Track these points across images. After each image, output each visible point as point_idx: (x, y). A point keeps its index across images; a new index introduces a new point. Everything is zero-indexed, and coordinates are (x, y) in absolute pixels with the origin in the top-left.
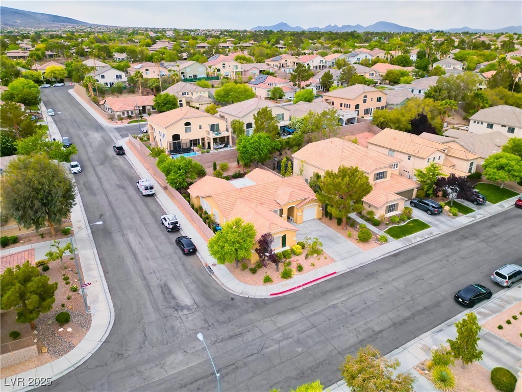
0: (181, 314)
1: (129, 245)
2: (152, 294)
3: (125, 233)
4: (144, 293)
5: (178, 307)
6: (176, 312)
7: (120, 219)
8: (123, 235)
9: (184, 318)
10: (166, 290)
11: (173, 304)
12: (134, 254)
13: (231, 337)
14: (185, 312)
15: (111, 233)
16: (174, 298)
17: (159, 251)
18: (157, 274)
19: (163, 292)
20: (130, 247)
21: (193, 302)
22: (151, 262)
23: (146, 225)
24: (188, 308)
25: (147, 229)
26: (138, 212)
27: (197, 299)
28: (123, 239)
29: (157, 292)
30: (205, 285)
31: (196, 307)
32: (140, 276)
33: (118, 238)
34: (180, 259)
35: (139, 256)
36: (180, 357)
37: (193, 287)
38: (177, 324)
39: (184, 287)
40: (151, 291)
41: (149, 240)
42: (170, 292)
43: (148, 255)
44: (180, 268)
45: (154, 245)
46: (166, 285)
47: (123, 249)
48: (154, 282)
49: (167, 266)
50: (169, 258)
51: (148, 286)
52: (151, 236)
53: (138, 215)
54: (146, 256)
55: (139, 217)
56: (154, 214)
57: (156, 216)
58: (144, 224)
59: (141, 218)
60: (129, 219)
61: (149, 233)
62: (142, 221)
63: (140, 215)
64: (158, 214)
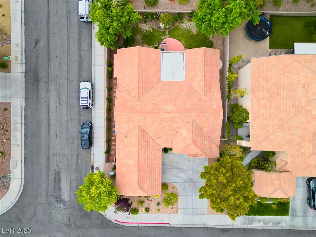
0: (58, 205)
2: (48, 177)
3: (49, 88)
4: (44, 174)
5: (59, 199)
6: (56, 203)
7: (50, 59)
8: (47, 90)
9: (58, 210)
10: (58, 179)
11: (57, 194)
12: (49, 125)
14: (61, 205)
15: (39, 81)
16: (60, 189)
17: (67, 129)
18: (57, 158)
19: (55, 179)
20: (49, 112)
21: (69, 199)
22: (57, 142)
23: (69, 80)
24: (64, 203)
25: (68, 89)
26: (69, 52)
27: (72, 197)
29: (52, 177)
31: (69, 204)
32: (46, 154)
33: (43, 93)
35: (52, 127)
38: (54, 213)
39: (69, 182)
40: (48, 174)
41: (64, 107)
42: (59, 182)
44: (74, 159)
46: (59, 173)
47: (44, 108)
48: (53, 167)
49: (66, 152)
50: (71, 143)
51: (48, 168)
52: (67, 103)
53: (68, 58)
54: (57, 131)
55: (67, 63)
56: (81, 63)
57: (82, 69)
58: (68, 80)
59: (69, 65)
60: (57, 63)
61: (68, 98)
62: (68, 73)
63: (68, 59)
64: (85, 65)
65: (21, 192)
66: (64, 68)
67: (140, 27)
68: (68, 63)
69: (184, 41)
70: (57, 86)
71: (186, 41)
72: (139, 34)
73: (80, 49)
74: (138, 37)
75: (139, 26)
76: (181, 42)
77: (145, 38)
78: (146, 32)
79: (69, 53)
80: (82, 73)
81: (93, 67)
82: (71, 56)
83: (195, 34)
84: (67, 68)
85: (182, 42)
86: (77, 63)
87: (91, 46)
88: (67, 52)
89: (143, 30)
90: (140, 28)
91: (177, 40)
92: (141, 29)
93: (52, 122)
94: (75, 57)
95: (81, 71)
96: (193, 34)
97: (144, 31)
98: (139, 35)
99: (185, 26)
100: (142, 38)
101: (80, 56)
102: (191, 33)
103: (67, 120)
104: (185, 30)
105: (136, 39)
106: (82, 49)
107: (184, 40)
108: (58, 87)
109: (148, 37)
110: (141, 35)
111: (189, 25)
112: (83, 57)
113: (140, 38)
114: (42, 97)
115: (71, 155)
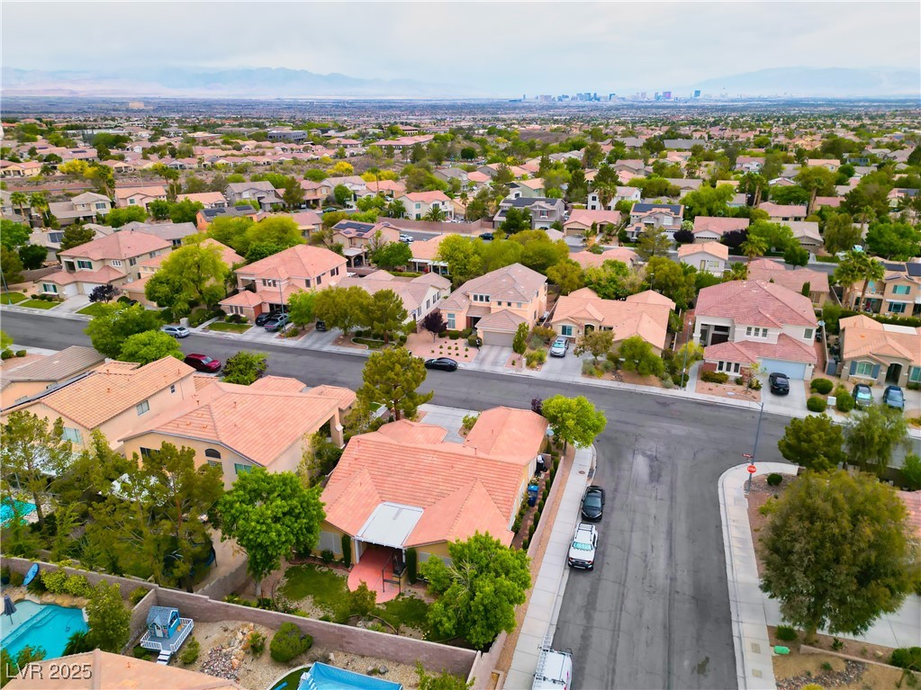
0: (654, 454)
1: (671, 555)
2: (672, 480)
4: (679, 483)
5: (653, 459)
6: (657, 456)
7: (665, 627)
8: (673, 579)
9: (654, 450)
10: (655, 476)
11: (656, 463)
12: (670, 534)
13: (627, 423)
14: (649, 453)
15: (693, 598)
16: (651, 467)
17: (632, 522)
18: (654, 495)
19: (659, 476)
20: (670, 549)
21: (636, 456)
22: (653, 511)
23: (622, 583)
24: (644, 454)
25: (624, 571)
26: (616, 630)
27: (630, 457)
28: (676, 570)
29: (666, 478)
30: (611, 462)
31: (636, 452)
32: (676, 502)
33: (684, 578)
34: (614, 498)
35: (664, 528)
36: (674, 432)
37: (625, 466)
38: (662, 449)
39: (634, 470)
40: (672, 482)
41: (637, 546)
42: (651, 474)
43: (651, 523)
44: (622, 488)
45: (633, 534)
46: (652, 481)
47: (682, 555)
48: (663, 490)
49: (637, 498)
50: (627, 506)
51: (672, 487)
52: (629, 552)
53: (620, 619)
54: (654, 523)
55: (623, 613)
56: (588, 604)
57: (589, 595)
58: (624, 585)
59: (619, 607)
60: (646, 616)
61: (627, 560)
62: (623, 595)
63: (618, 616)
64: (580, 600)
65: (722, 475)
66: (630, 604)
68: (621, 610)
70: (650, 580)
71: (337, 589)
73: (588, 629)
76: (349, 591)
78: (416, 626)
79: (615, 626)
80: (589, 590)
81: (562, 593)
82: (612, 621)
83: (309, 596)
84: (623, 602)
85: (346, 589)
86: (598, 606)
87: (557, 628)
88: (619, 631)
89: (422, 632)
93: (663, 536)
94: (601, 618)
97: (419, 629)
101: (589, 617)
103: (632, 531)
106: (582, 628)
107: (341, 592)
108: (648, 577)
112: (582, 614)
114: (685, 573)
115: (628, 493)
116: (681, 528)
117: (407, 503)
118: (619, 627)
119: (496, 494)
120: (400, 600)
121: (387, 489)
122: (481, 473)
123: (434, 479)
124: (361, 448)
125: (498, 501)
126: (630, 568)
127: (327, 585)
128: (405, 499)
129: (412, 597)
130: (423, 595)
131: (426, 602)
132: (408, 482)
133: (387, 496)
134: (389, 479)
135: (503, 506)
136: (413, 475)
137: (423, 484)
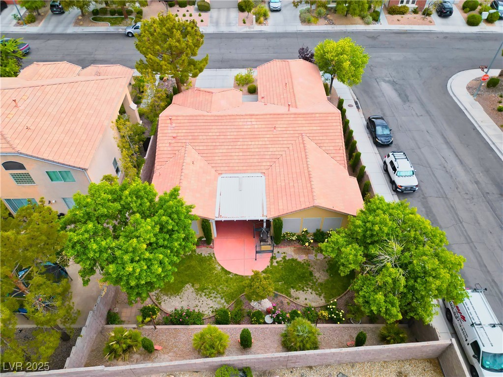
0: (391, 79)
1: (461, 162)
2: (417, 98)
3: (476, 185)
4: (425, 100)
5: (393, 83)
6: (395, 81)
9: (389, 76)
10: (405, 98)
11: (397, 86)
12: (447, 143)
14: (387, 79)
15: (501, 195)
16: (396, 90)
17: (414, 139)
18: (414, 113)
19: (407, 96)
20: (457, 156)
21: (380, 83)
22: (423, 127)
23: (445, 197)
24: (384, 81)
26: (469, 242)
27: (375, 84)
28: (474, 174)
29: (412, 97)
30: (366, 92)
31: (377, 80)
32: (433, 115)
33: (483, 179)
35: (441, 140)
36: (394, 58)
37: (377, 93)
38: (394, 74)
39: (385, 95)
40: (419, 100)
41: (432, 161)
42: (400, 95)
43: (428, 137)
44: (388, 113)
45: (422, 150)
46: (404, 102)
47: (469, 161)
48: (416, 107)
49: (404, 118)
50: (401, 127)
51: (422, 104)
52: (430, 167)
53: (466, 231)
54: (430, 136)
55: (464, 224)
57: (427, 215)
58: (447, 198)
59: (457, 219)
60: (482, 222)
61: (434, 174)
62: (452, 207)
63: (462, 228)
65: (448, 86)
66: (463, 215)
67: (322, 297)
68: (461, 223)
69: (214, 269)
70: (463, 188)
71: (210, 270)
72: (321, 284)
74: (322, 277)
75: (324, 301)
76: (223, 269)
77: (304, 273)
78: (305, 288)
79: (466, 238)
80: (423, 209)
82: (461, 234)
83: (187, 285)
84: (457, 214)
85: (220, 268)
86: (441, 223)
88: (472, 242)
89: (313, 292)
90: (320, 295)
91: (230, 273)
92: (317, 294)
93: (444, 146)
94: (450, 234)
95: (426, 211)
96: (193, 286)
97: (310, 291)
98: (319, 281)
99: (209, 302)
100: (311, 274)
102: (197, 286)
103: (419, 148)
104: (210, 293)
105: (325, 273)
107: (216, 272)
108: (459, 186)
109: (299, 276)
110: (315, 280)
111: (199, 304)
113: (317, 275)
114: (481, 174)
115: (394, 116)
116: (452, 137)
117: (244, 171)
118: (470, 239)
119: (325, 145)
120: (275, 264)
121: (219, 161)
122: (304, 128)
123: (260, 143)
124: (174, 125)
125: (330, 152)
126: (441, 181)
127: (199, 269)
128: (241, 168)
129: (284, 258)
130: (293, 254)
131: (299, 260)
132: (237, 150)
133: (222, 168)
134: (217, 151)
135: (335, 155)
136: (239, 143)
137: (253, 150)
